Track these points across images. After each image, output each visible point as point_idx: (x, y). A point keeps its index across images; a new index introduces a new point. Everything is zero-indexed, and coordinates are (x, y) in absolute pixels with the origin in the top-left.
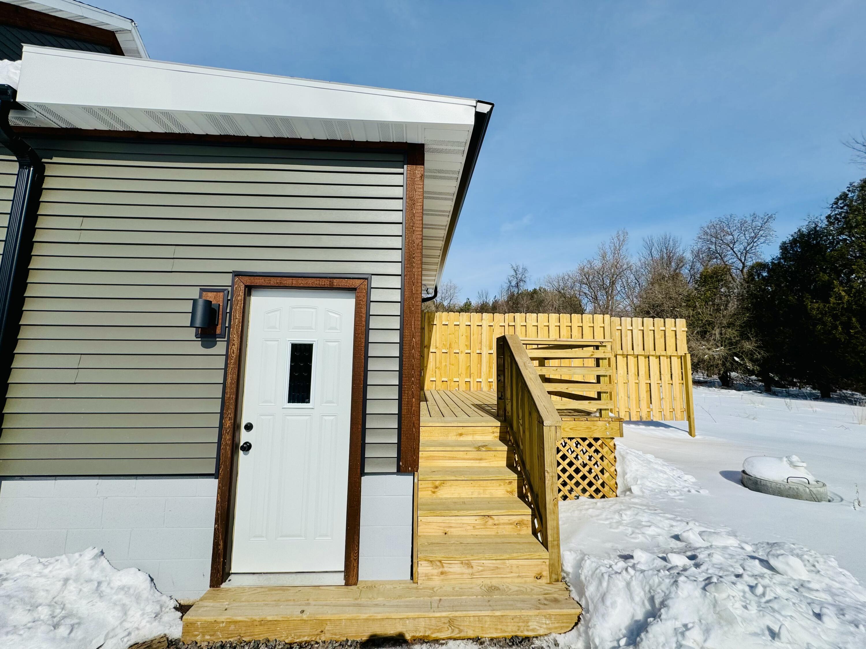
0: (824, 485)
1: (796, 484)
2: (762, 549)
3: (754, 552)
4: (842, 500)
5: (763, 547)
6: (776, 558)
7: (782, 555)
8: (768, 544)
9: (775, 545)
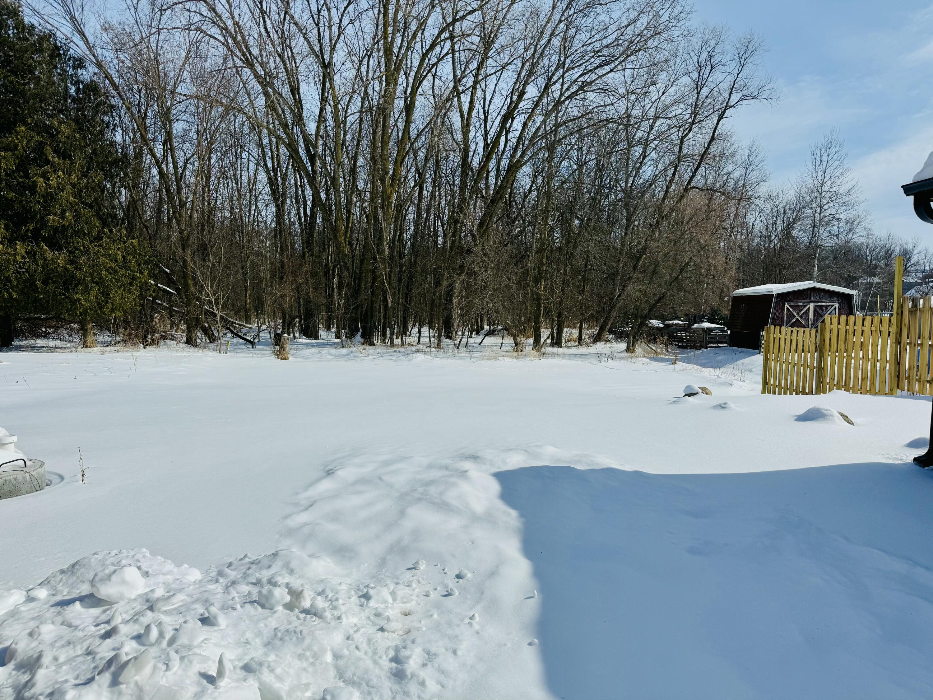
0: (42, 464)
1: (11, 473)
2: (61, 584)
3: (54, 595)
4: (62, 478)
5: (60, 581)
6: (108, 582)
7: (115, 571)
8: (62, 572)
9: (77, 567)
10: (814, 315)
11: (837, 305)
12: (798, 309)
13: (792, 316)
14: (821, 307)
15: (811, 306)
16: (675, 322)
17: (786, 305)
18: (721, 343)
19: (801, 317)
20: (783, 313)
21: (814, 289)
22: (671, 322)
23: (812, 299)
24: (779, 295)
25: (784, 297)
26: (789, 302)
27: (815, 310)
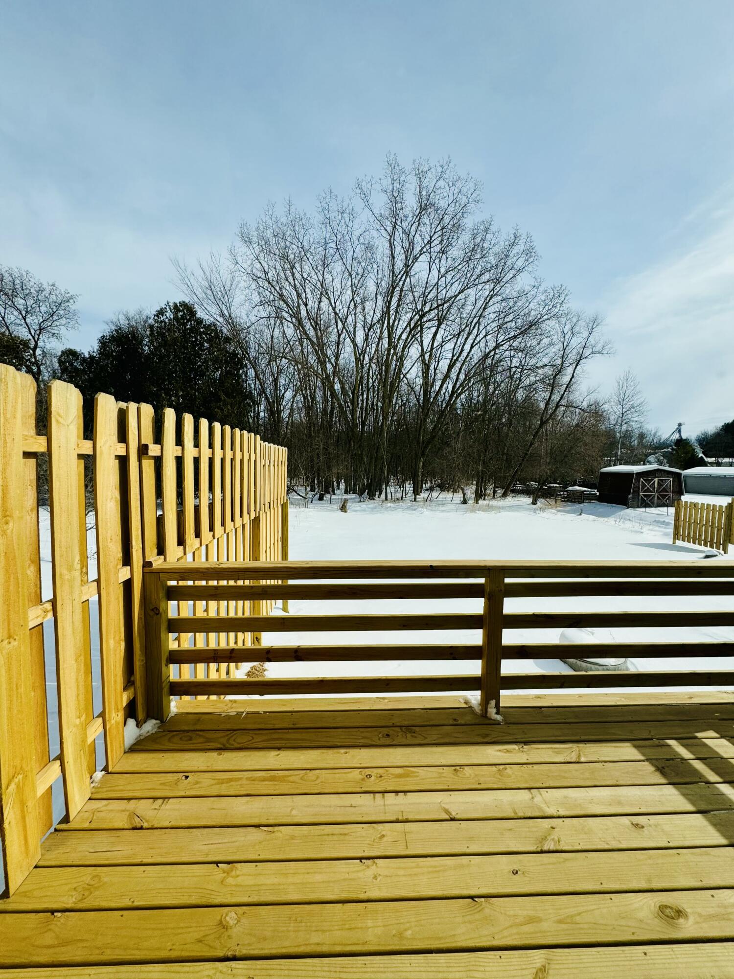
10: (658, 485)
11: (671, 479)
12: (648, 481)
13: (644, 486)
14: (662, 480)
15: (656, 480)
16: (555, 485)
17: (641, 479)
18: (592, 500)
19: (650, 486)
20: (639, 484)
21: (658, 470)
22: (552, 485)
23: (657, 475)
24: (638, 474)
25: (641, 474)
26: (642, 477)
27: (658, 482)
